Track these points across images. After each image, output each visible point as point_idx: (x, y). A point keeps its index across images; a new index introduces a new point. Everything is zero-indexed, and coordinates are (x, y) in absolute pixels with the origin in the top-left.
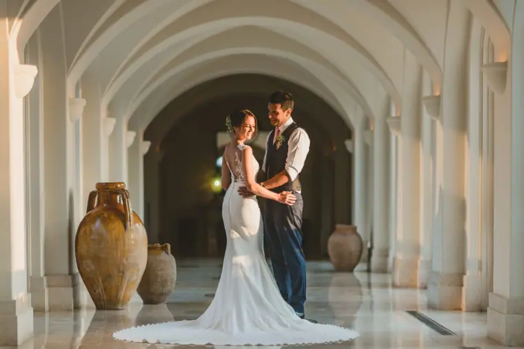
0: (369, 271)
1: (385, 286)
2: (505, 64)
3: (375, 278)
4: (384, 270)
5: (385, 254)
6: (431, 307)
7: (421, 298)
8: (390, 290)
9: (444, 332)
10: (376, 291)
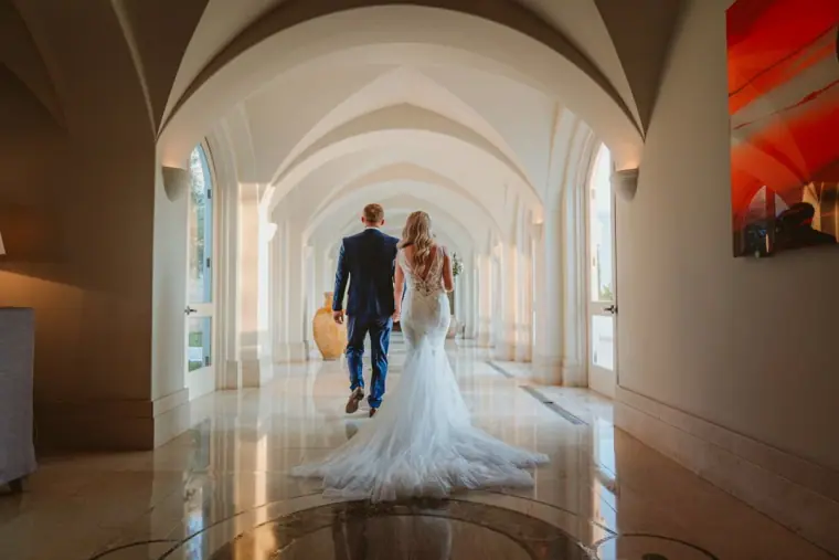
0: (463, 338)
1: (471, 346)
2: (541, 225)
3: (466, 341)
4: (471, 338)
5: (471, 329)
6: (497, 359)
7: (491, 353)
8: (475, 349)
9: (509, 376)
10: (467, 349)
